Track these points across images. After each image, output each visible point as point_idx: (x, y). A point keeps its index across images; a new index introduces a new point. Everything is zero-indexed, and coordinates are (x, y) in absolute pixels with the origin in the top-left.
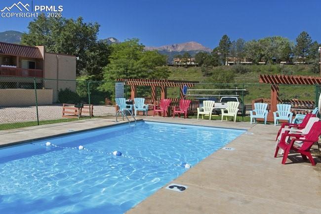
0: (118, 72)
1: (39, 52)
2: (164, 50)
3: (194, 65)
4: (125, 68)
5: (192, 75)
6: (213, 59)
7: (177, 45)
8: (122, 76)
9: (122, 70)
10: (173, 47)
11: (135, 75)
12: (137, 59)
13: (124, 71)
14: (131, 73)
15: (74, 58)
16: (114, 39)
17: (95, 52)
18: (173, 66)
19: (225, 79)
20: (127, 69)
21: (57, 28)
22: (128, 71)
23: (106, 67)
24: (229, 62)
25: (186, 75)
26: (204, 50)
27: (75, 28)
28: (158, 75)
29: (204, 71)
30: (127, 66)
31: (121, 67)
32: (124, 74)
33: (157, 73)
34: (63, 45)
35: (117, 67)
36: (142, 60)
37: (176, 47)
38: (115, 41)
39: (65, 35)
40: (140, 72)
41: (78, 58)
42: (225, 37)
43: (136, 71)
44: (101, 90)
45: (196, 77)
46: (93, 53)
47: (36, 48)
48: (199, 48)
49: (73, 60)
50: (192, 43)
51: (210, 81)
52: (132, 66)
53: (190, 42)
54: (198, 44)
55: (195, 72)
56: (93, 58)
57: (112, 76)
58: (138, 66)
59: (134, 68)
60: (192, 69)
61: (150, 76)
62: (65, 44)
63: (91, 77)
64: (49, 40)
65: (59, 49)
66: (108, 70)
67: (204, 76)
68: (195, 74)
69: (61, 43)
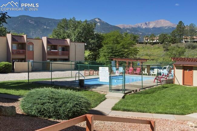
0: (108, 52)
1: (67, 42)
2: (139, 27)
3: (158, 43)
4: (112, 49)
5: (156, 50)
6: (172, 38)
7: (149, 23)
8: (110, 54)
9: (110, 51)
10: (146, 24)
11: (118, 54)
12: (118, 43)
13: (111, 51)
14: (115, 53)
15: (83, 44)
16: (99, 19)
17: (94, 40)
18: (142, 43)
19: (178, 54)
20: (113, 50)
21: (73, 27)
22: (114, 51)
23: (101, 49)
24: (185, 40)
25: (152, 50)
26: (172, 26)
27: (83, 27)
28: (131, 52)
29: (165, 47)
30: (113, 48)
31: (110, 49)
32: (111, 53)
33: (130, 52)
34: (77, 36)
35: (107, 49)
36: (121, 44)
37: (149, 24)
38: (99, 21)
39: (78, 31)
40: (120, 52)
41: (86, 44)
42: (181, 22)
43: (118, 51)
44: (99, 62)
45: (158, 52)
46: (93, 41)
47: (65, 40)
48: (168, 25)
49: (82, 45)
50: (162, 20)
51: (167, 55)
52: (116, 48)
53: (160, 20)
54: (167, 21)
55: (159, 48)
56: (93, 43)
57: (104, 54)
58: (119, 48)
59: (117, 49)
60: (157, 46)
61: (126, 53)
62: (78, 36)
63: (91, 54)
64: (69, 34)
65: (75, 38)
66: (102, 51)
67: (164, 51)
68: (158, 50)
69: (76, 35)
